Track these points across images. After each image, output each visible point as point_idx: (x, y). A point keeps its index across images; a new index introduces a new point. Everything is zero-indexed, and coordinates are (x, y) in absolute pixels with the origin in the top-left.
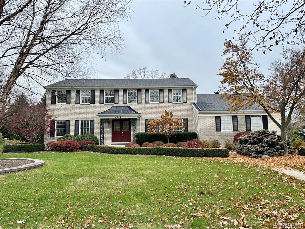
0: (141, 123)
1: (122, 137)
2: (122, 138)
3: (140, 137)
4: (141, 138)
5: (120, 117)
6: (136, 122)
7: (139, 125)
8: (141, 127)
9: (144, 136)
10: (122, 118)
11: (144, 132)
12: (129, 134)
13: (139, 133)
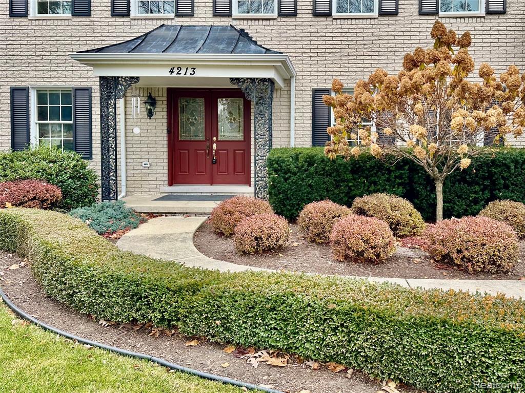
0: (293, 107)
1: (214, 162)
2: (215, 166)
3: (288, 171)
4: (295, 174)
5: (190, 71)
6: (271, 99)
7: (284, 112)
8: (293, 125)
9: (311, 164)
10: (200, 73)
11: (307, 143)
12: (243, 154)
13: (286, 150)
